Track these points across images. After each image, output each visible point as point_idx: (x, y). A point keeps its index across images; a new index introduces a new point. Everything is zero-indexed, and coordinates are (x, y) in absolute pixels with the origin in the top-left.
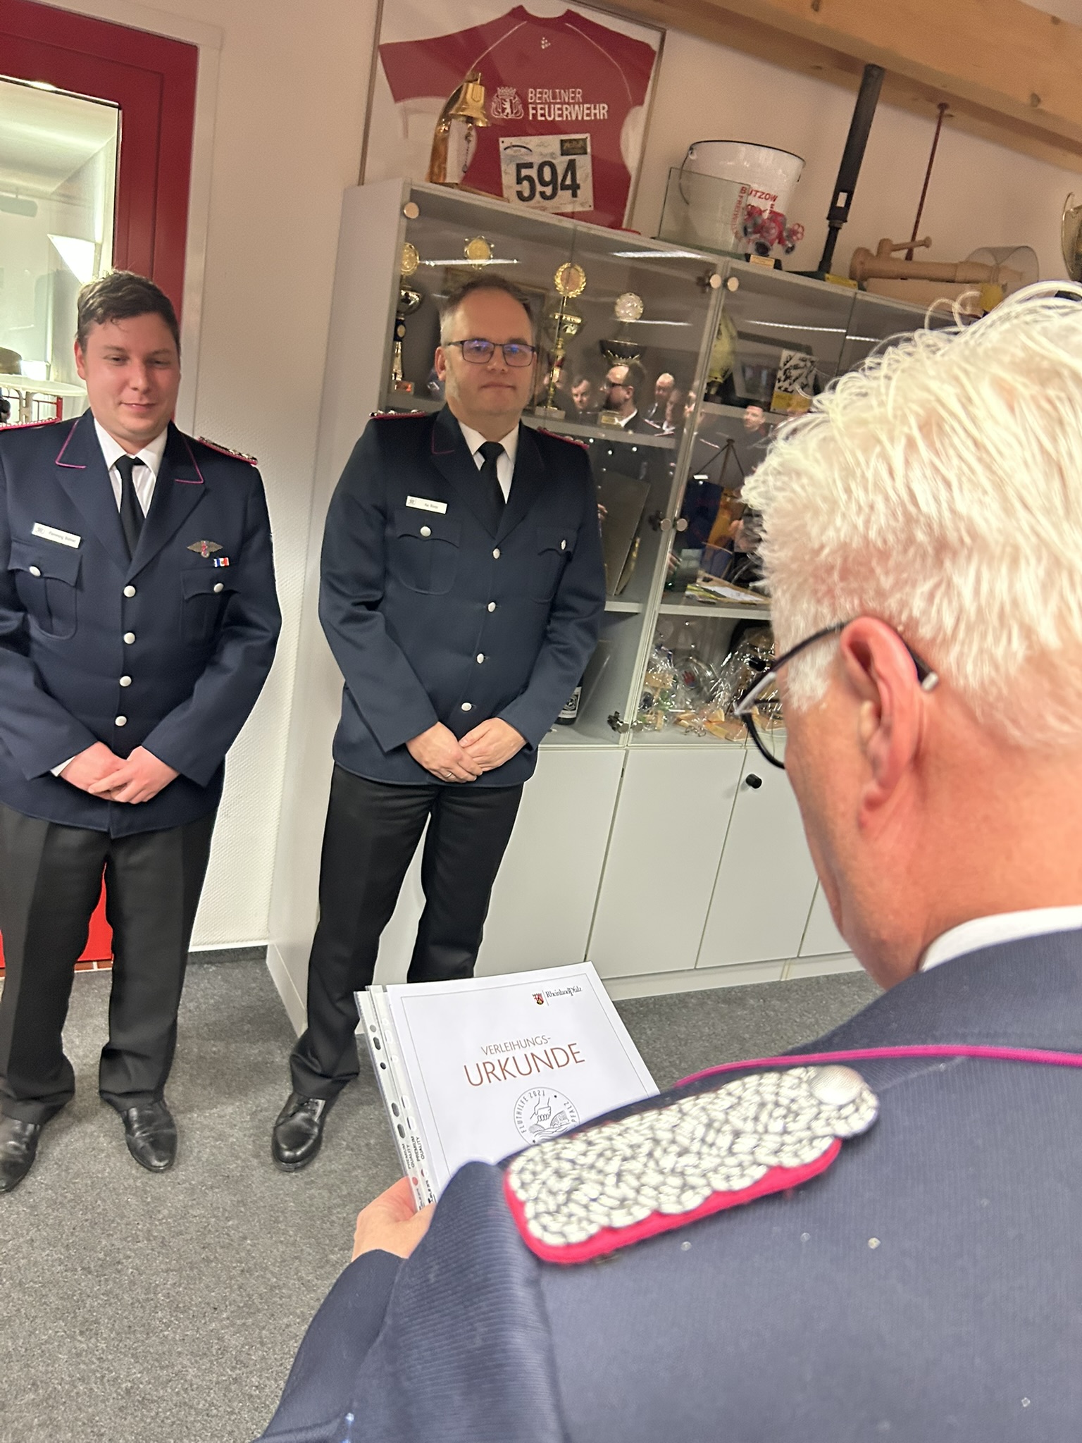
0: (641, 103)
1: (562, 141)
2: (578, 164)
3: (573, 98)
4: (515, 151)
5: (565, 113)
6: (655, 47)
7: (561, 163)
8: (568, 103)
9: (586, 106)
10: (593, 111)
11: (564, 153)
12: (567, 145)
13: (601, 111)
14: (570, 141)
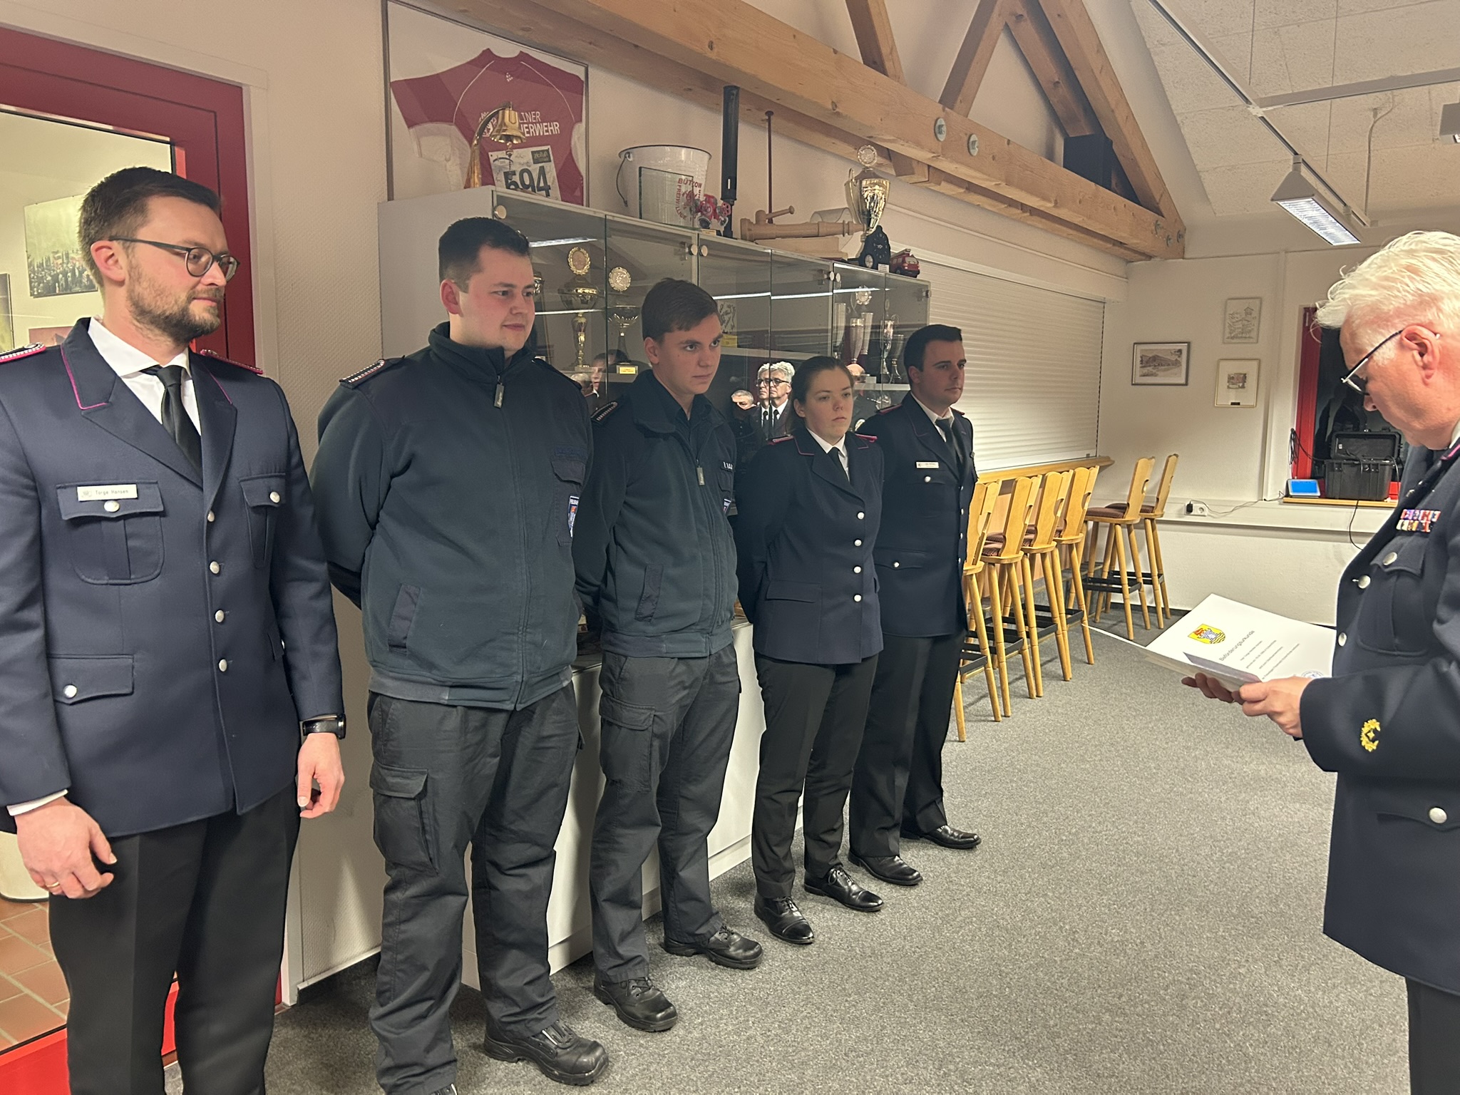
0: (581, 121)
1: (533, 153)
2: (547, 170)
3: (535, 119)
4: (502, 162)
5: (531, 130)
6: (583, 78)
7: (535, 169)
8: (532, 123)
9: (545, 124)
10: (550, 128)
11: (536, 162)
12: (537, 155)
13: (555, 128)
14: (538, 152)
